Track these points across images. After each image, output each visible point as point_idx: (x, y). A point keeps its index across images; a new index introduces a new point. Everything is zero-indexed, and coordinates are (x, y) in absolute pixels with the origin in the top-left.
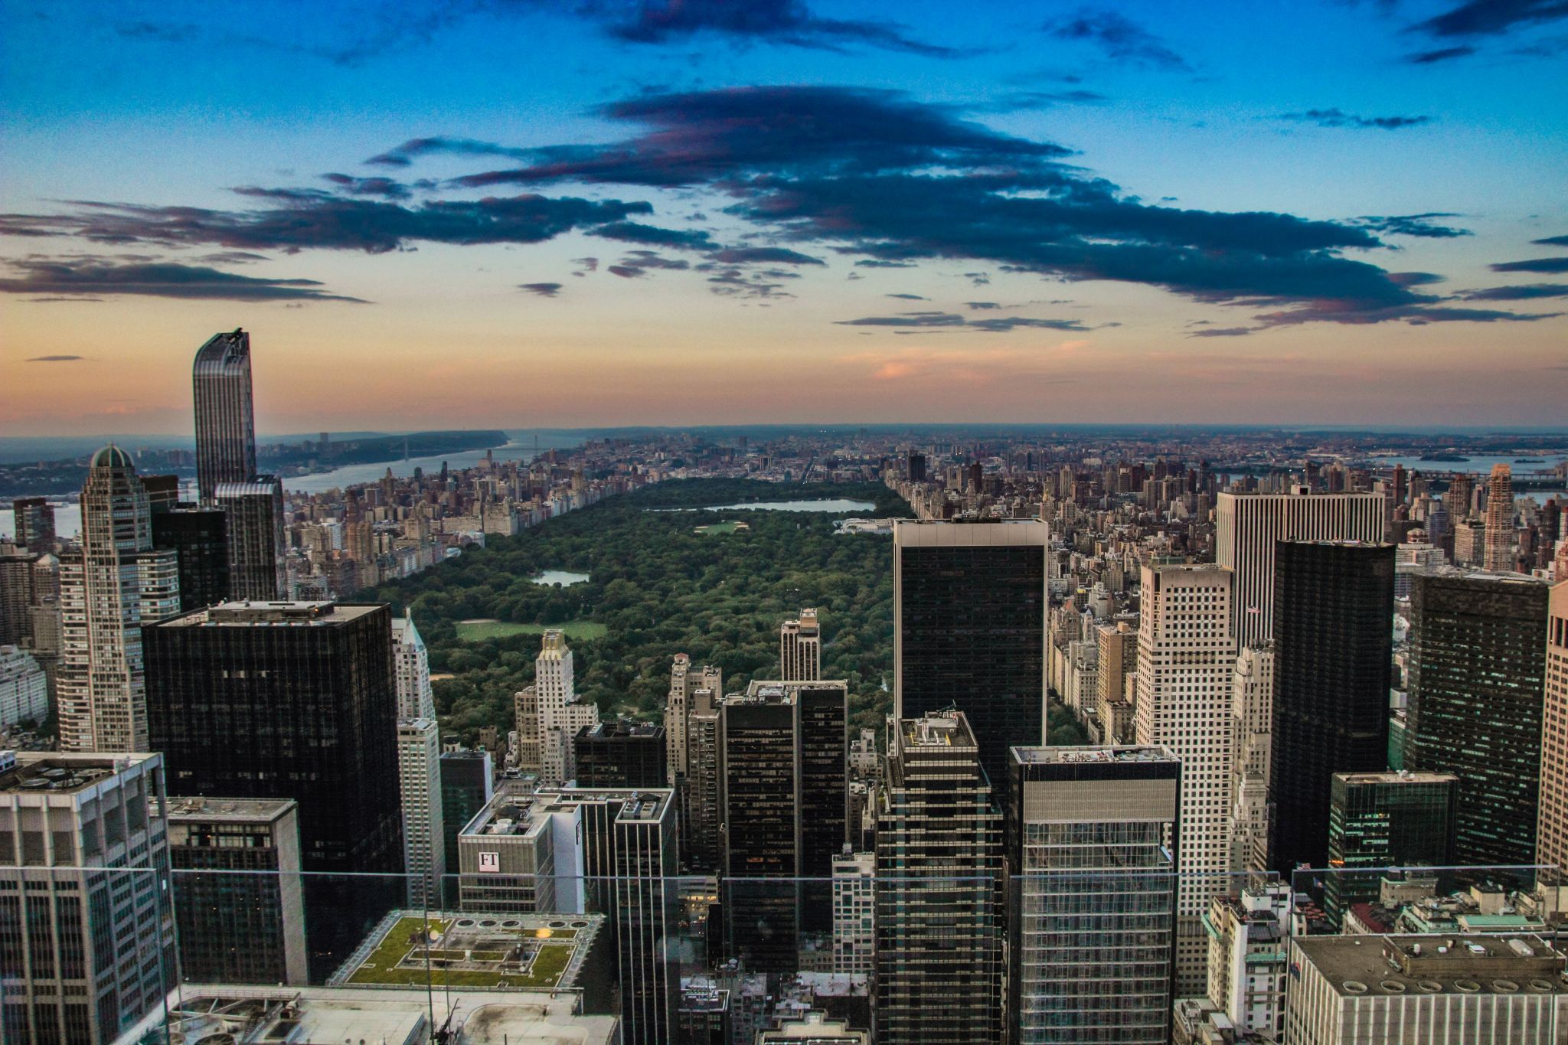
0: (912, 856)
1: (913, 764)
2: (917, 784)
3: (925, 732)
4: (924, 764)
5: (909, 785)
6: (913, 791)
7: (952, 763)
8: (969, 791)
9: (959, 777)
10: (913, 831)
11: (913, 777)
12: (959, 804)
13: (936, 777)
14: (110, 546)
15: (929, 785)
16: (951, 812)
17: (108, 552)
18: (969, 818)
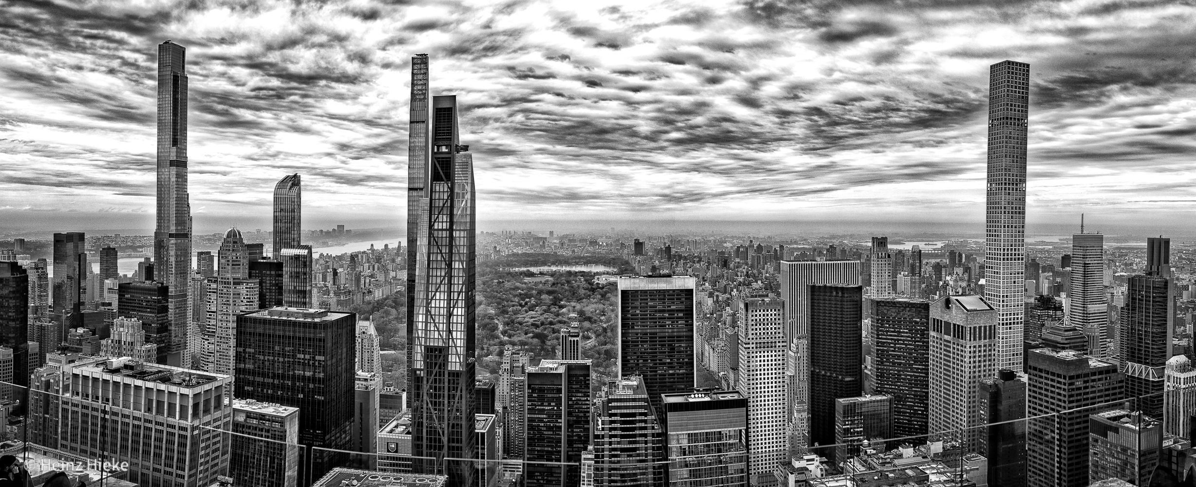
0: (613, 453)
1: (613, 404)
2: (615, 415)
3: (621, 387)
4: (619, 404)
5: (611, 415)
6: (613, 418)
7: (634, 404)
8: (643, 418)
9: (638, 411)
10: (613, 439)
11: (613, 411)
12: (638, 425)
13: (625, 411)
14: (229, 276)
15: (622, 415)
16: (634, 429)
17: (228, 279)
18: (643, 432)
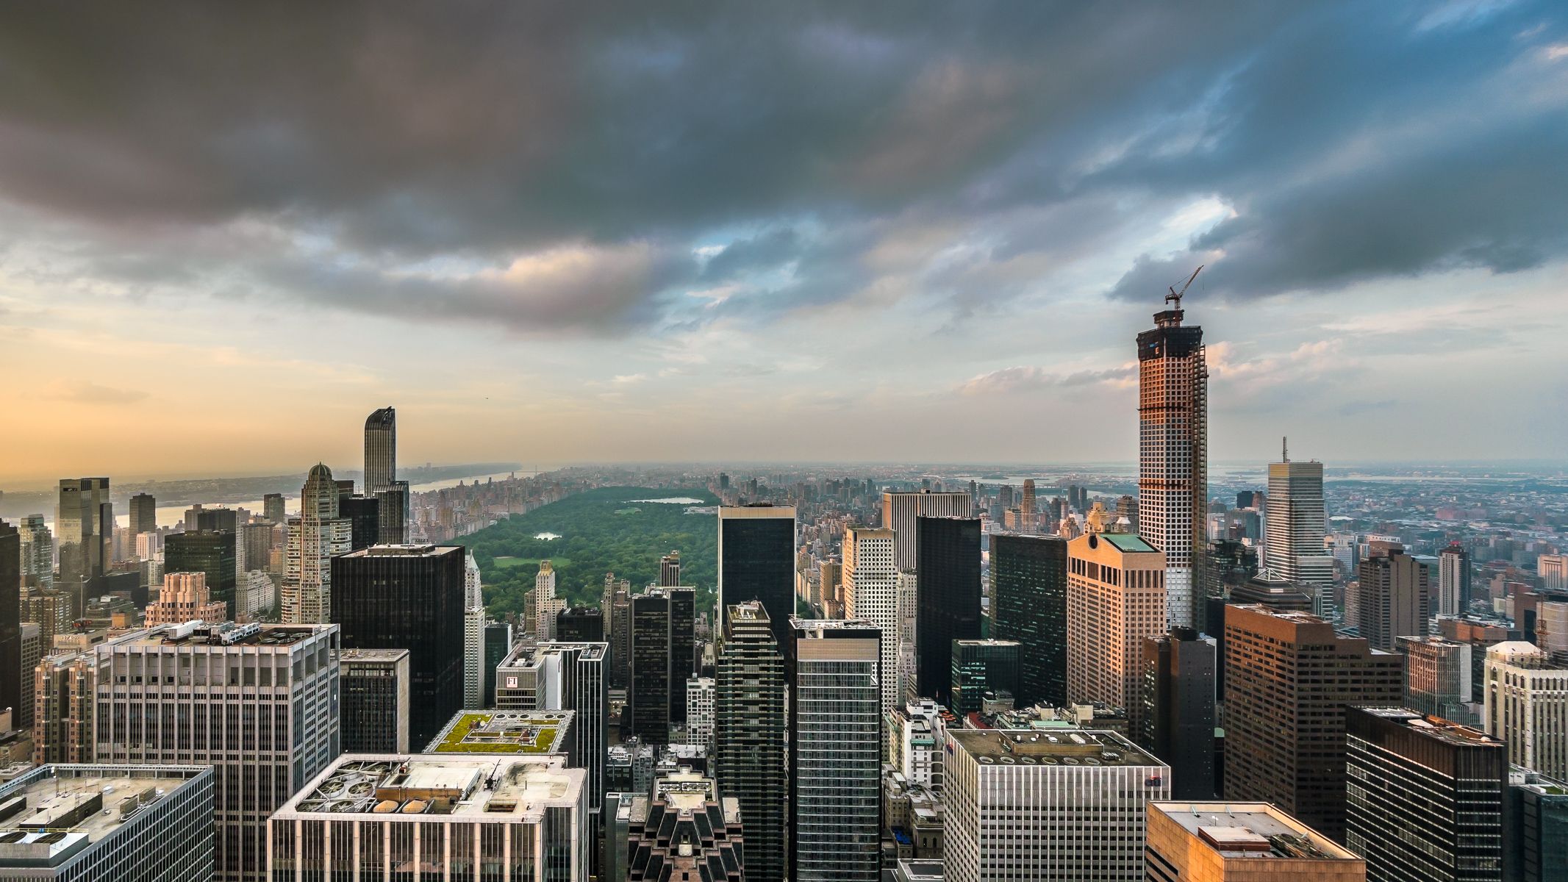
0: (736, 679)
1: (736, 629)
2: (739, 640)
3: (742, 612)
4: (742, 629)
5: (734, 640)
6: (736, 643)
7: (756, 629)
8: (766, 644)
9: (760, 636)
10: (736, 665)
11: (736, 636)
12: (760, 651)
13: (748, 636)
14: (316, 516)
15: (745, 640)
16: (757, 655)
17: (315, 520)
18: (766, 658)
